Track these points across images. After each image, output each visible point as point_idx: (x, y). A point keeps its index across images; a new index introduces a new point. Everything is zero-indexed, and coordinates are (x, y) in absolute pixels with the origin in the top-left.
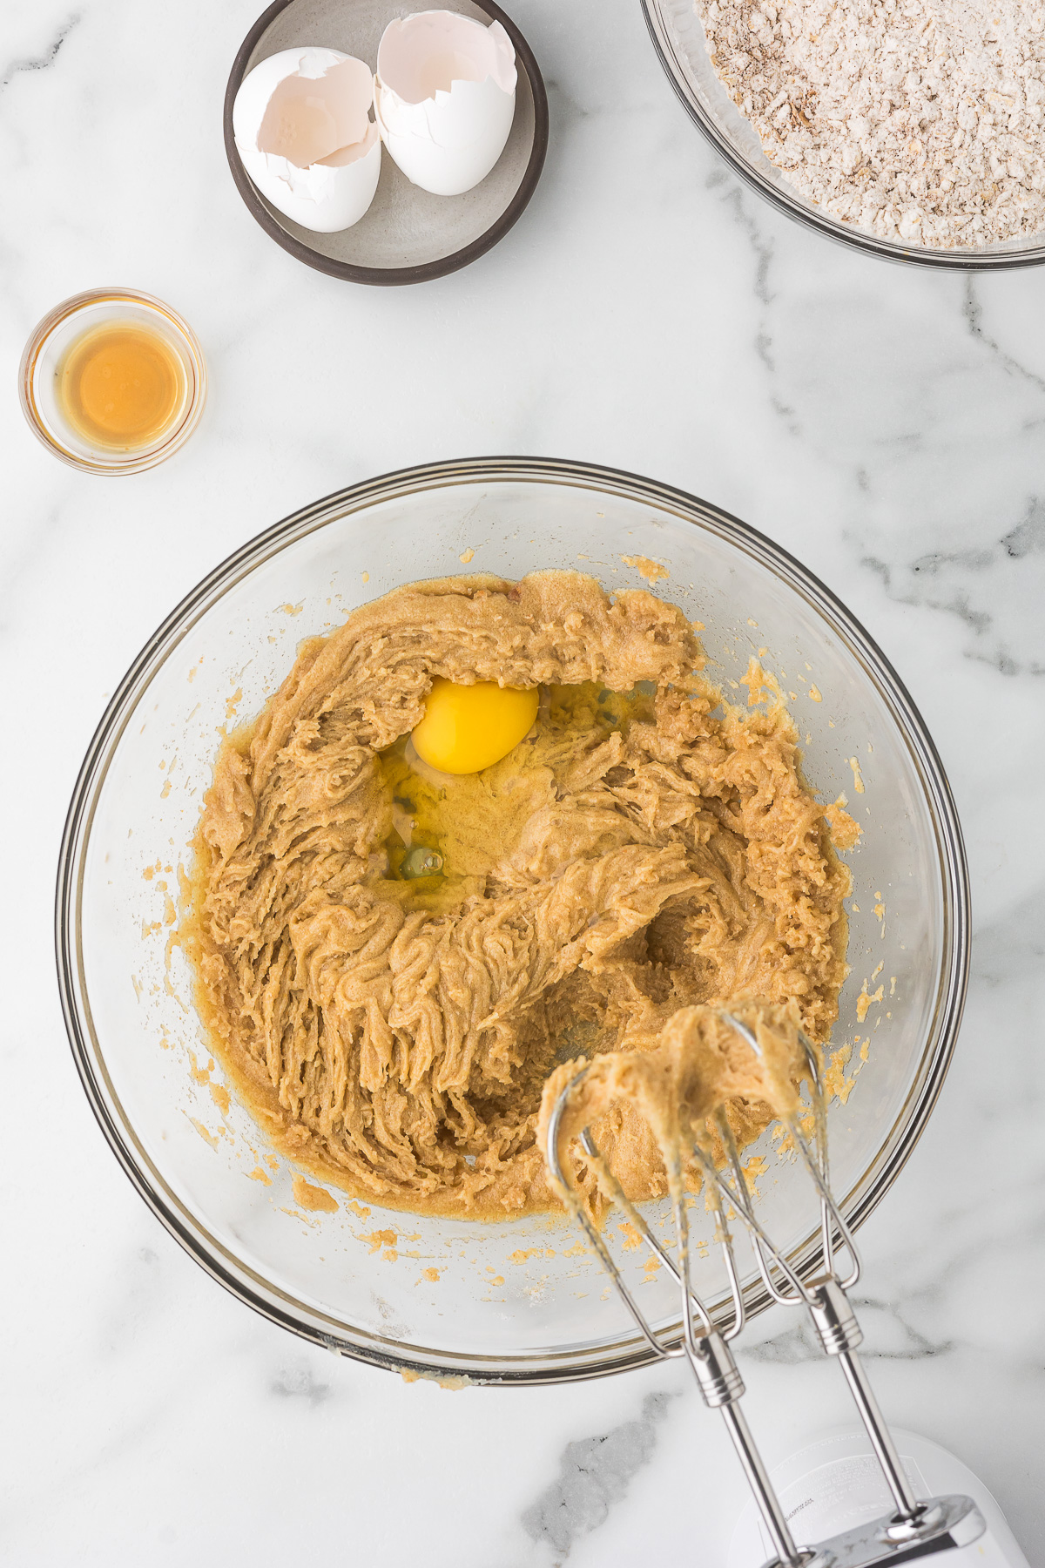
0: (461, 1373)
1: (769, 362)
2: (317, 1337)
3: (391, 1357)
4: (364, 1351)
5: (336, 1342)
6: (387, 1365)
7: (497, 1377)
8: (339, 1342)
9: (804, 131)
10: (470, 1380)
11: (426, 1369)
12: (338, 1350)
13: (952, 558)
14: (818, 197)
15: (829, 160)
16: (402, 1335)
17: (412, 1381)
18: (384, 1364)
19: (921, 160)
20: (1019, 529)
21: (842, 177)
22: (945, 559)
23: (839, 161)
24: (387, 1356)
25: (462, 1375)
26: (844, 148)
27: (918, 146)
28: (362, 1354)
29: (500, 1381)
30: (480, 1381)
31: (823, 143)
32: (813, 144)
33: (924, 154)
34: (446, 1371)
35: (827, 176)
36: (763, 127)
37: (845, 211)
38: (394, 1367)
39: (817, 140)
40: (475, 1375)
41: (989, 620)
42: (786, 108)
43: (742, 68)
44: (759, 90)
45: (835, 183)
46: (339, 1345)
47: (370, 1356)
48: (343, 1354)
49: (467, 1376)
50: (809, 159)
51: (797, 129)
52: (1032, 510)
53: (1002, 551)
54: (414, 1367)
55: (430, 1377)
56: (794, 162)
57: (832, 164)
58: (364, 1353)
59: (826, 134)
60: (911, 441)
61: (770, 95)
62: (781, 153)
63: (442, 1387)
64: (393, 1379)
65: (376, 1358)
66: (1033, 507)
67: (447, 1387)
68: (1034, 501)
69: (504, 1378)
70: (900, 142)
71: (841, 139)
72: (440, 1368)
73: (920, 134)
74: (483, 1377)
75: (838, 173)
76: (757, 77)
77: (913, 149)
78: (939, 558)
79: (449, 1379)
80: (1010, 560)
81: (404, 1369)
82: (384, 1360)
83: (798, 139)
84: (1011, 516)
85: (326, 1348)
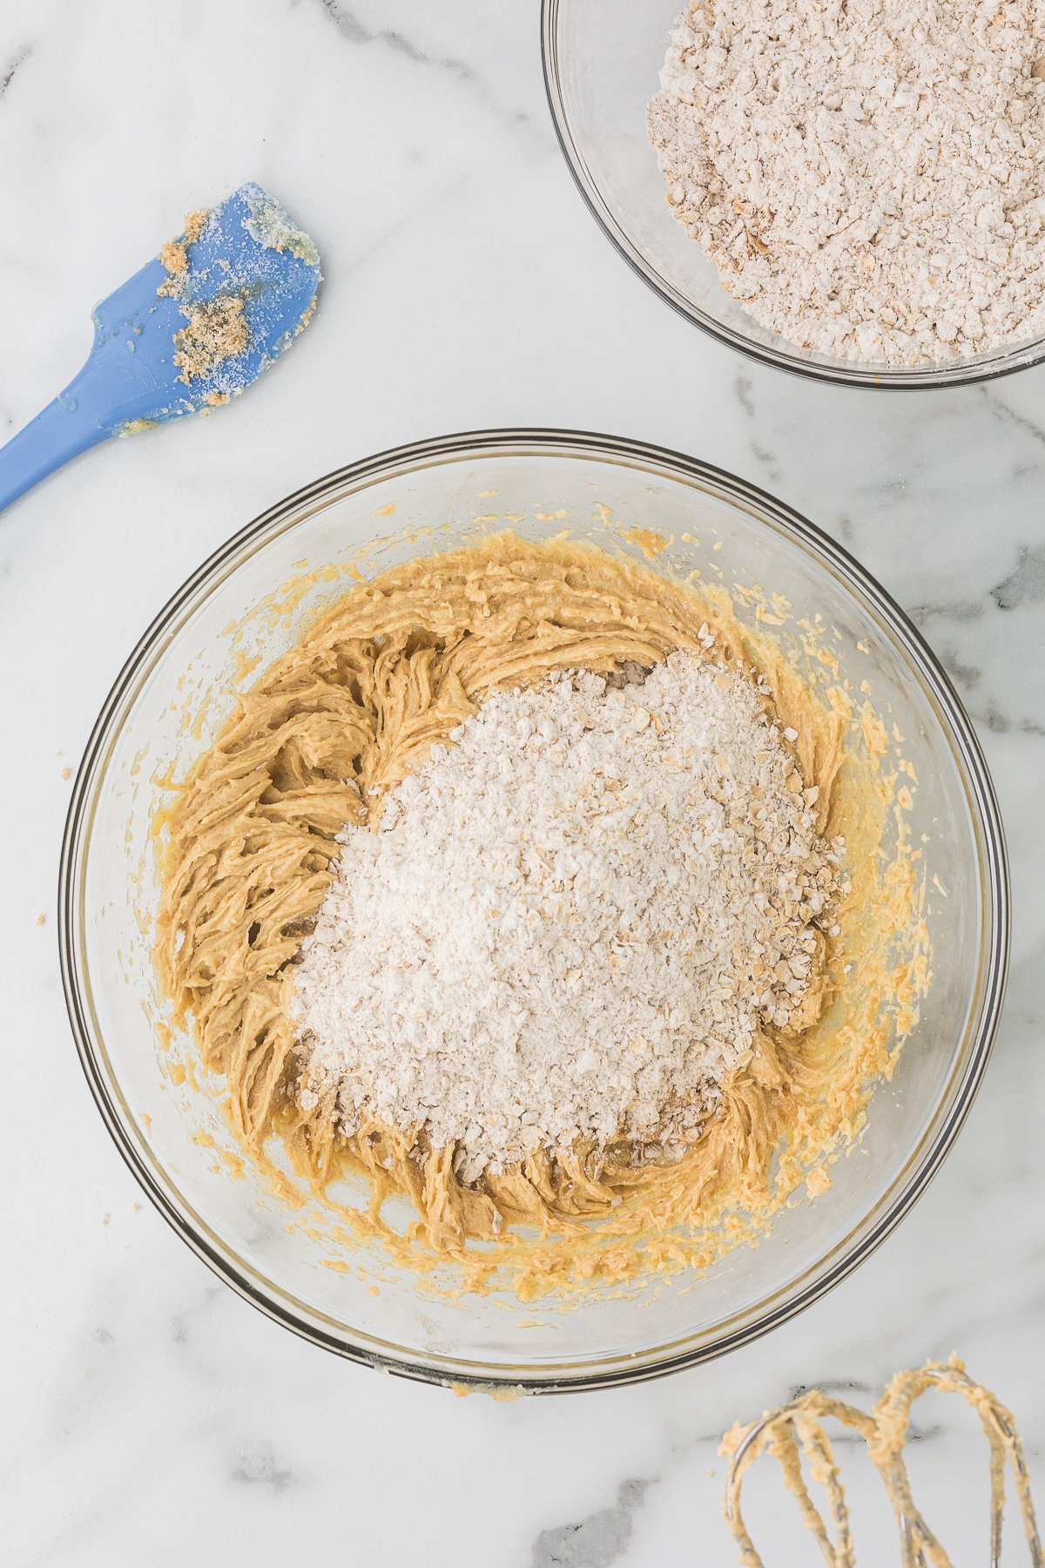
0: (514, 1383)
1: (749, 408)
2: (363, 1356)
3: (441, 1372)
4: (411, 1368)
5: (383, 1361)
6: (437, 1380)
7: (552, 1385)
8: (386, 1361)
9: (760, 258)
10: (524, 1389)
11: (478, 1382)
12: (386, 1369)
13: (940, 611)
14: (779, 327)
15: (788, 285)
16: (449, 1350)
17: (464, 1395)
18: (434, 1380)
19: (875, 275)
20: (1009, 580)
21: (802, 303)
22: (932, 612)
23: (798, 286)
24: (436, 1371)
25: (516, 1385)
26: (801, 270)
27: (870, 261)
28: (410, 1370)
29: (556, 1389)
30: (535, 1390)
31: (782, 268)
32: (770, 272)
33: (878, 269)
34: (498, 1383)
35: (787, 304)
36: (721, 258)
37: (805, 338)
38: (444, 1382)
39: (775, 267)
40: (529, 1384)
41: (978, 674)
42: (743, 236)
43: (698, 203)
44: (717, 223)
45: (795, 309)
46: (386, 1364)
47: (419, 1372)
48: (391, 1372)
49: (520, 1386)
50: (768, 288)
51: (753, 257)
52: (1022, 561)
53: (991, 602)
54: (465, 1381)
55: (484, 1390)
56: (752, 294)
57: (791, 289)
58: (413, 1371)
59: (784, 259)
60: (896, 489)
61: (728, 226)
62: (738, 284)
63: (496, 1399)
64: (445, 1394)
65: (424, 1374)
66: (1025, 557)
67: (501, 1399)
68: (1025, 551)
69: (559, 1385)
70: (854, 257)
71: (799, 261)
72: (492, 1379)
73: (872, 248)
74: (538, 1386)
75: (797, 300)
76: (713, 209)
77: (866, 265)
78: (925, 611)
79: (502, 1390)
80: (1000, 611)
81: (455, 1384)
82: (433, 1375)
83: (755, 268)
84: (1001, 568)
85: (373, 1367)
